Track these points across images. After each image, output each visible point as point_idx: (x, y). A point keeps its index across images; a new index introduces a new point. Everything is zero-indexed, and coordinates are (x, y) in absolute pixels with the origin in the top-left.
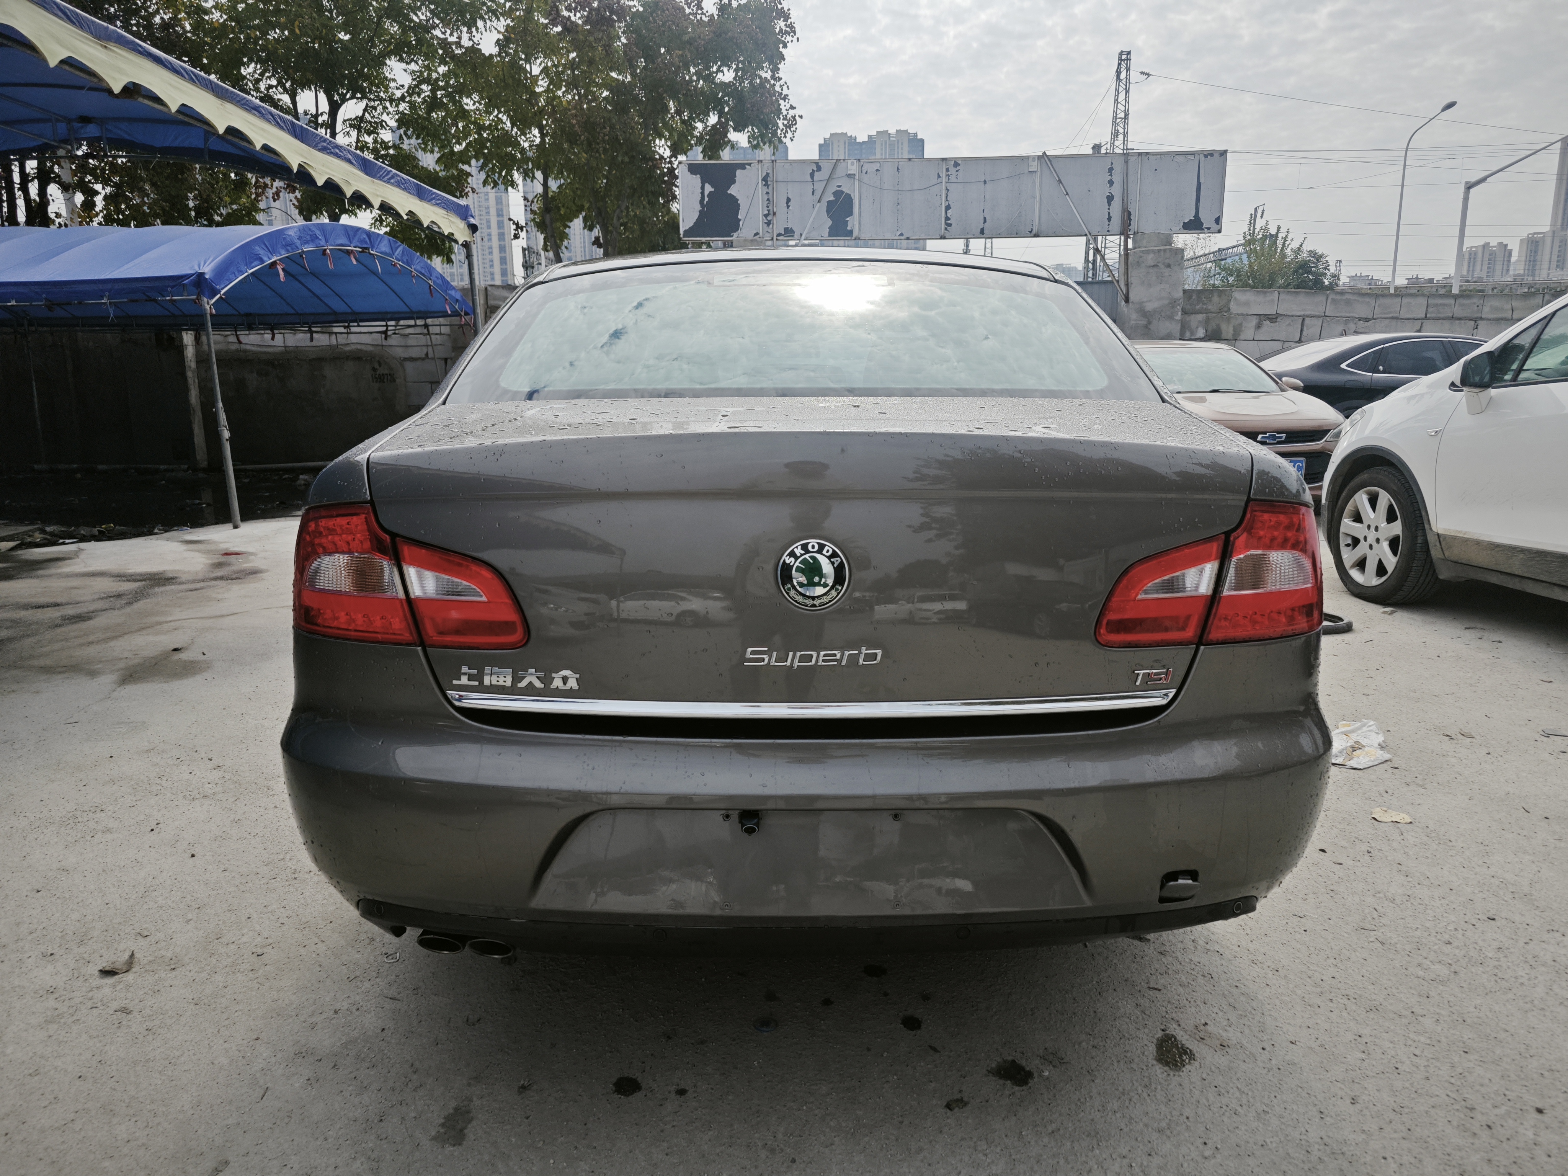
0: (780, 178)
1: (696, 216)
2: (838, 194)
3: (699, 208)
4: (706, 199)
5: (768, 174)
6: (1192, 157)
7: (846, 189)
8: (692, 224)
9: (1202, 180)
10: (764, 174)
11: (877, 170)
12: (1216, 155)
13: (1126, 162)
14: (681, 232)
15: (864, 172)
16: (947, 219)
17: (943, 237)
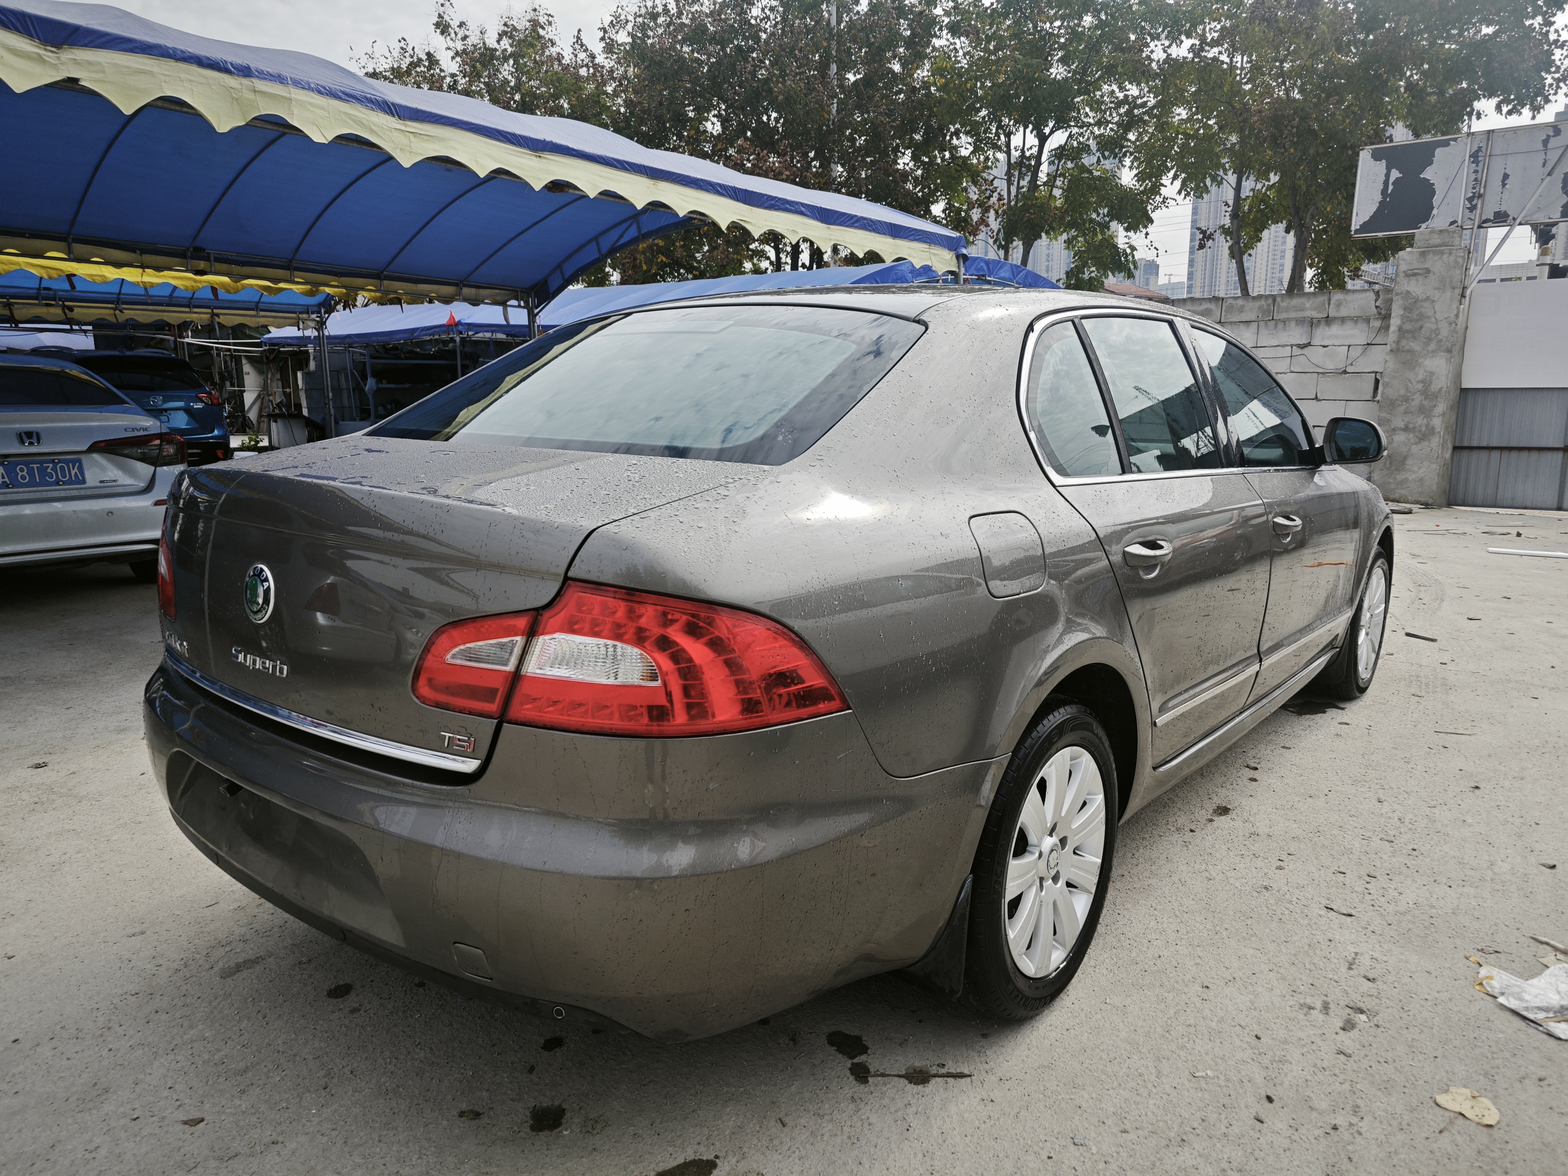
0: (1497, 151)
1: (1374, 207)
3: (1379, 198)
4: (1391, 188)
5: (1480, 148)
8: (1367, 219)
10: (1475, 148)
14: (1353, 228)
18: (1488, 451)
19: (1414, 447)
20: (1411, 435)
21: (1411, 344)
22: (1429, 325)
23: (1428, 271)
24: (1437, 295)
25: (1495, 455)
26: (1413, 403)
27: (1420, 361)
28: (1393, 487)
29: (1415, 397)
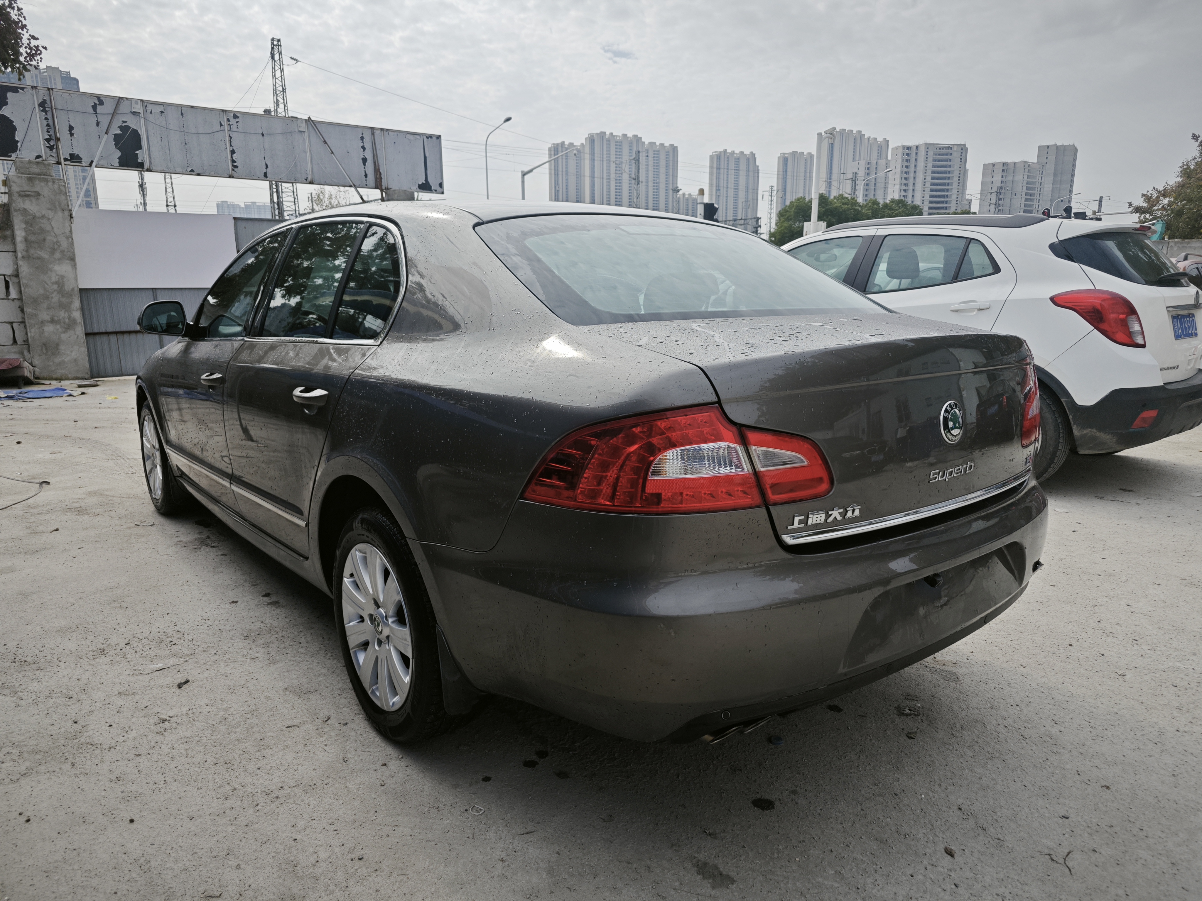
0: (59, 107)
2: (124, 128)
5: (45, 100)
6: (418, 137)
7: (133, 126)
9: (427, 155)
11: (162, 112)
12: (434, 138)
13: (373, 134)
15: (149, 111)
16: (233, 161)
17: (231, 177)
18: (107, 335)
19: (63, 335)
20: (58, 327)
21: (40, 253)
22: (50, 238)
23: (38, 194)
24: (51, 214)
25: (113, 338)
26: (53, 300)
27: (51, 266)
28: (53, 368)
29: (53, 295)
